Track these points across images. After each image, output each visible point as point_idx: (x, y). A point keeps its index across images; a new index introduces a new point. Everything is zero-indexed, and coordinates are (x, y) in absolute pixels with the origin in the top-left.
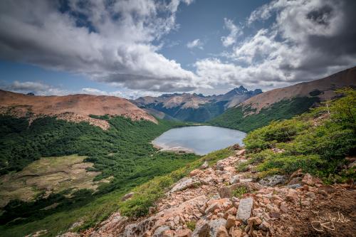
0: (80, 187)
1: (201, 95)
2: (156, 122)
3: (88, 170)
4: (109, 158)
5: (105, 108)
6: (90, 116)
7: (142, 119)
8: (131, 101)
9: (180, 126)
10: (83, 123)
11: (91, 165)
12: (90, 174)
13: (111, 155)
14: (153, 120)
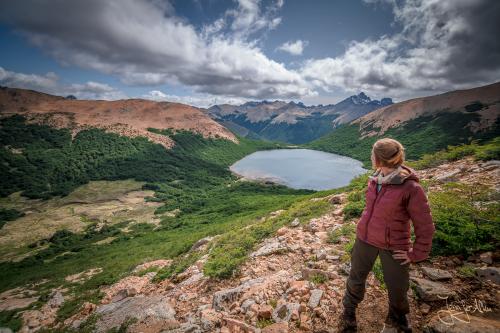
0: (139, 220)
1: (301, 105)
2: (236, 142)
3: (148, 199)
4: (174, 186)
5: (168, 119)
6: (150, 130)
7: (217, 136)
8: (202, 110)
9: (269, 148)
10: (140, 139)
11: (151, 194)
12: (150, 204)
13: (176, 182)
14: (233, 139)
